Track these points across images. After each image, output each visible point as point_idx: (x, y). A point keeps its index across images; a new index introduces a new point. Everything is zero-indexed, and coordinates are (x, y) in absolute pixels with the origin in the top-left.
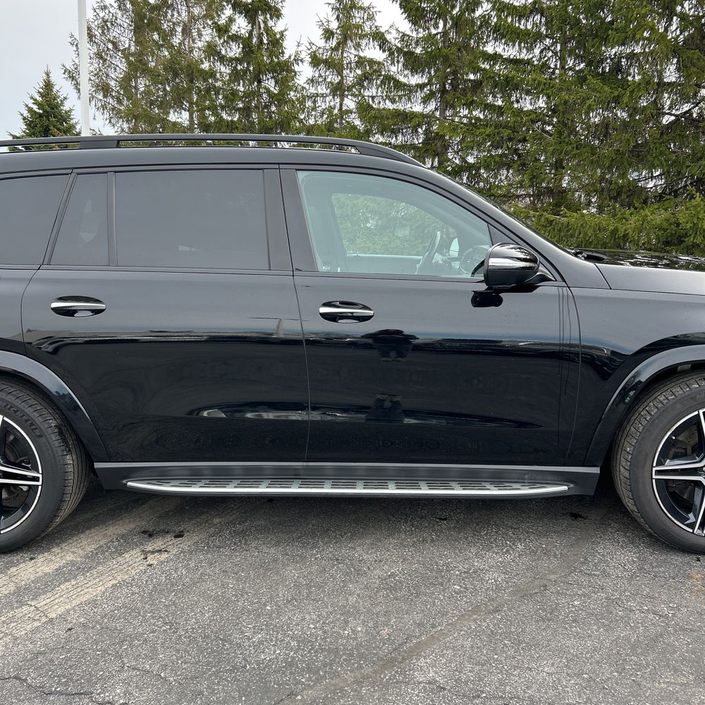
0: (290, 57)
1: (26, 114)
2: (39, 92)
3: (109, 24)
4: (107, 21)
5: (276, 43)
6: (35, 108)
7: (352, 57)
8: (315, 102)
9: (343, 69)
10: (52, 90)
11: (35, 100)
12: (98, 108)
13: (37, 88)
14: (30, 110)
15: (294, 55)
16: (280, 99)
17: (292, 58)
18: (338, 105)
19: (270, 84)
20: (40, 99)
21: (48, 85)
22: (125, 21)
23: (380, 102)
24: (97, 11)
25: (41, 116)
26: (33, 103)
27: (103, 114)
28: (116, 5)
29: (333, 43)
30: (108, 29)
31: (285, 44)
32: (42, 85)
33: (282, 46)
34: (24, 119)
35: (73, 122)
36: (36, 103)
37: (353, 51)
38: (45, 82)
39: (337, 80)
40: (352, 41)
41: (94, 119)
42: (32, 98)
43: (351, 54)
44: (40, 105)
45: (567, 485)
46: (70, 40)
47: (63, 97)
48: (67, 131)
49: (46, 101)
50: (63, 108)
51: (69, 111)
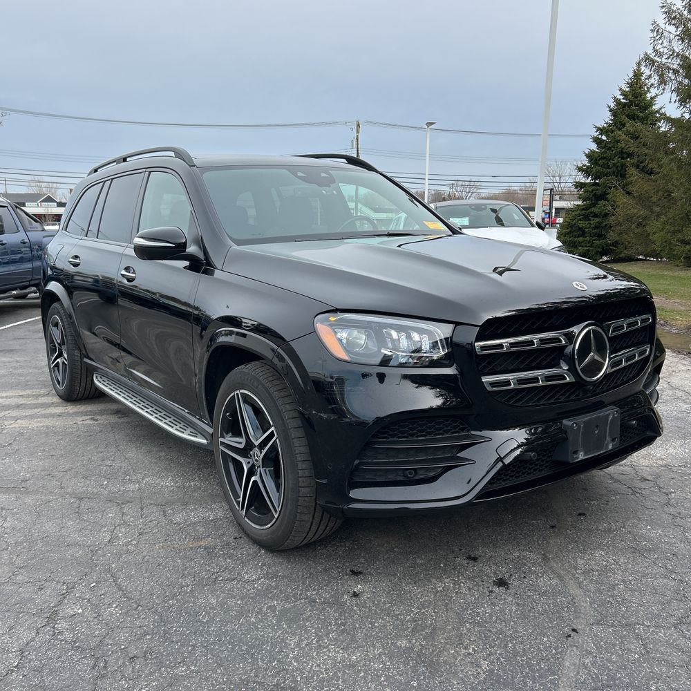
1: (613, 105)
2: (628, 83)
6: (622, 98)
10: (641, 80)
11: (623, 91)
13: (627, 78)
20: (627, 89)
21: (637, 74)
25: (625, 105)
26: (621, 95)
34: (611, 110)
35: (655, 108)
36: (624, 93)
42: (621, 89)
46: (652, 28)
47: (650, 84)
48: (647, 117)
49: (633, 90)
50: (648, 95)
51: (655, 97)
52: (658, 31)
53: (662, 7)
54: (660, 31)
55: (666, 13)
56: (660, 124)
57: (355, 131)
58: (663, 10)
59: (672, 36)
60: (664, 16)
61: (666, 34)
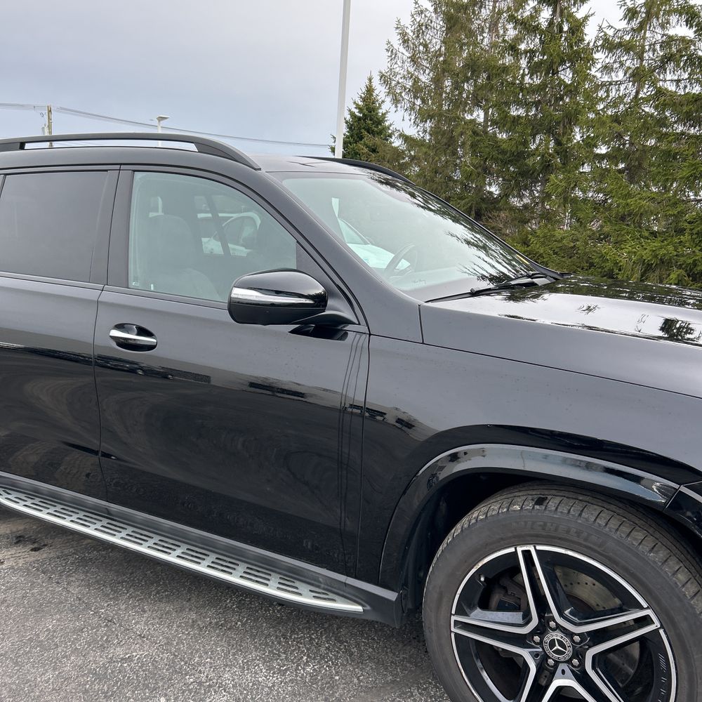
0: (589, 43)
1: (348, 117)
2: (361, 97)
3: (424, 28)
4: (422, 25)
6: (356, 111)
7: (660, 36)
8: (607, 91)
9: (643, 51)
10: (372, 95)
11: (357, 105)
12: (406, 110)
13: (360, 92)
14: (352, 114)
15: (593, 41)
16: (572, 90)
17: (591, 44)
18: (633, 93)
20: (361, 103)
21: (370, 90)
22: (439, 23)
23: (686, 87)
24: (415, 16)
25: (360, 119)
26: (356, 108)
27: (410, 114)
28: (432, 9)
29: (635, 24)
30: (423, 32)
31: (587, 30)
32: (364, 90)
33: (582, 32)
34: (347, 122)
35: (387, 124)
36: (358, 107)
37: (659, 30)
38: (367, 87)
39: (636, 63)
40: (658, 20)
41: (403, 120)
42: (355, 103)
43: (654, 35)
44: (361, 110)
45: (363, 606)
46: (386, 47)
47: (380, 100)
48: (380, 133)
49: (366, 105)
50: (380, 111)
51: (385, 114)
52: (392, 51)
53: (397, 28)
54: (394, 51)
55: (400, 34)
56: (392, 140)
57: (46, 117)
58: (398, 31)
59: (405, 58)
60: (399, 37)
61: (400, 55)
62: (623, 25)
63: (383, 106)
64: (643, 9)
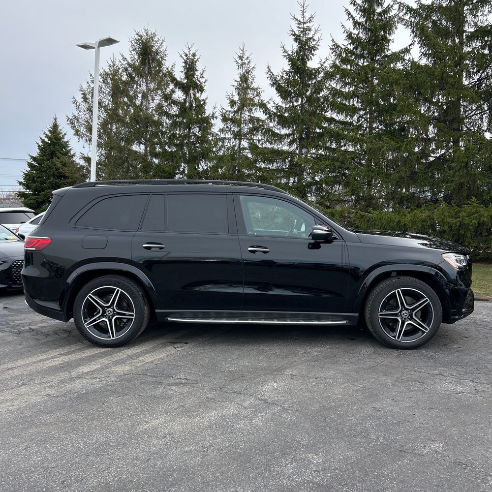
0: (209, 115)
1: (40, 143)
2: (49, 130)
5: (201, 107)
6: (46, 140)
8: (224, 142)
9: (241, 123)
10: (57, 129)
11: (46, 135)
12: (86, 141)
13: (49, 127)
14: (43, 141)
15: (211, 114)
16: (202, 139)
18: (238, 145)
19: (196, 130)
20: (49, 135)
21: (55, 126)
22: (106, 90)
23: (263, 144)
25: (49, 144)
26: (45, 137)
27: (89, 144)
28: (101, 80)
29: (236, 108)
31: (206, 107)
33: (204, 109)
36: (47, 136)
37: (247, 113)
39: (237, 130)
40: (247, 108)
41: (84, 147)
42: (44, 133)
43: (246, 115)
46: (72, 100)
47: (63, 133)
49: (53, 136)
50: (63, 140)
51: (67, 142)
52: (76, 104)
54: (78, 104)
58: (81, 92)
60: (81, 95)
61: (82, 106)
62: (229, 108)
63: (65, 137)
64: (239, 102)
